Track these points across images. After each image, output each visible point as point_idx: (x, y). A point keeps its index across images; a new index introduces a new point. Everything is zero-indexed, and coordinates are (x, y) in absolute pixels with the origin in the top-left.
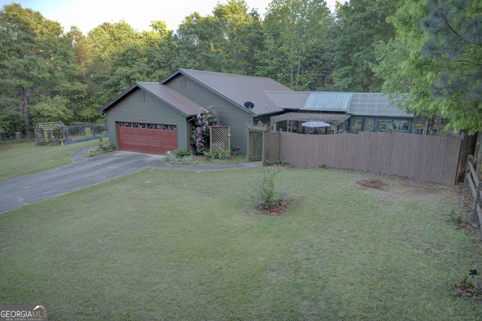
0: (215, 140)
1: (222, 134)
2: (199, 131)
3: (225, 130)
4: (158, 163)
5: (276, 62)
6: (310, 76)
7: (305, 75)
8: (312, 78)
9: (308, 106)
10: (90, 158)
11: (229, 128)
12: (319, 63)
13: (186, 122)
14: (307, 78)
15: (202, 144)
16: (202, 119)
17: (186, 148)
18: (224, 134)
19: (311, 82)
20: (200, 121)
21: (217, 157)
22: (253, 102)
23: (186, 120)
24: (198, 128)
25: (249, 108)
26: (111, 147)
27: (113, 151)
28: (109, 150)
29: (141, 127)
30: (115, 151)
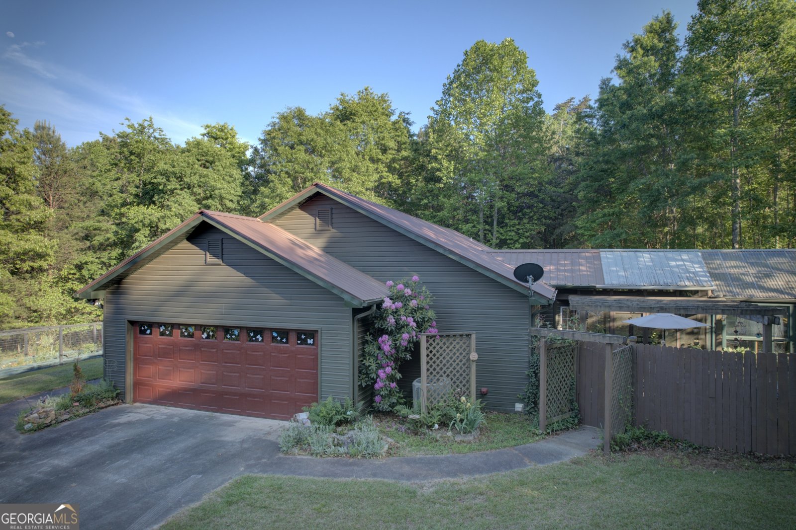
1: (455, 354)
2: (386, 348)
3: (461, 343)
4: (269, 452)
8: (528, 234)
9: (612, 280)
10: (37, 434)
11: (473, 337)
13: (350, 320)
15: (392, 385)
16: (396, 312)
17: (348, 398)
18: (458, 354)
20: (391, 317)
23: (349, 314)
24: (385, 337)
25: (527, 281)
26: (107, 395)
27: (113, 405)
28: (102, 405)
29: (205, 335)
30: (119, 406)
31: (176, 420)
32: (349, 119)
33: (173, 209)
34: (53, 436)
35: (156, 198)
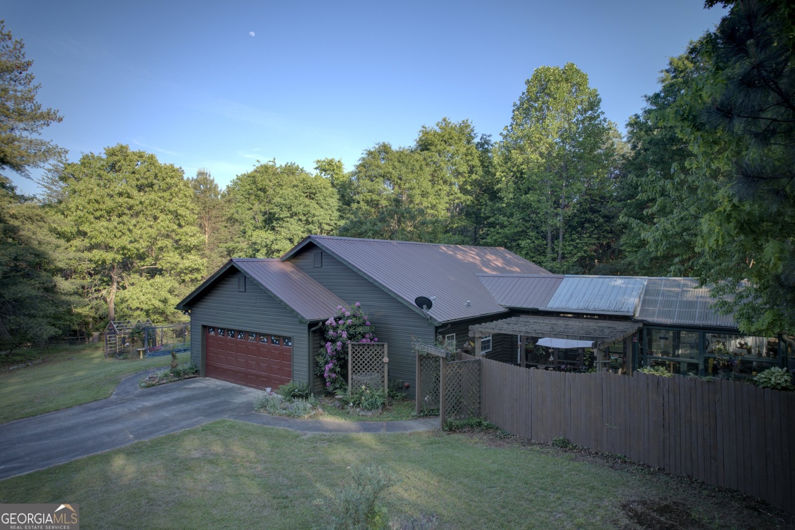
0: (359, 369)
1: (373, 357)
2: (329, 351)
3: (378, 350)
4: (248, 410)
5: (519, 220)
6: (582, 243)
7: (571, 243)
8: (586, 248)
9: (554, 304)
10: (147, 389)
11: (386, 346)
12: (598, 221)
13: (306, 332)
14: (576, 247)
15: (334, 375)
16: (335, 328)
17: (305, 382)
18: (375, 357)
19: (583, 254)
20: (332, 330)
21: (357, 404)
22: (431, 298)
23: (306, 328)
24: (329, 344)
26: (190, 371)
27: (193, 377)
28: (187, 377)
29: (239, 337)
30: (196, 378)
31: (219, 389)
32: (428, 149)
33: (283, 234)
34: (153, 391)
35: (274, 224)
